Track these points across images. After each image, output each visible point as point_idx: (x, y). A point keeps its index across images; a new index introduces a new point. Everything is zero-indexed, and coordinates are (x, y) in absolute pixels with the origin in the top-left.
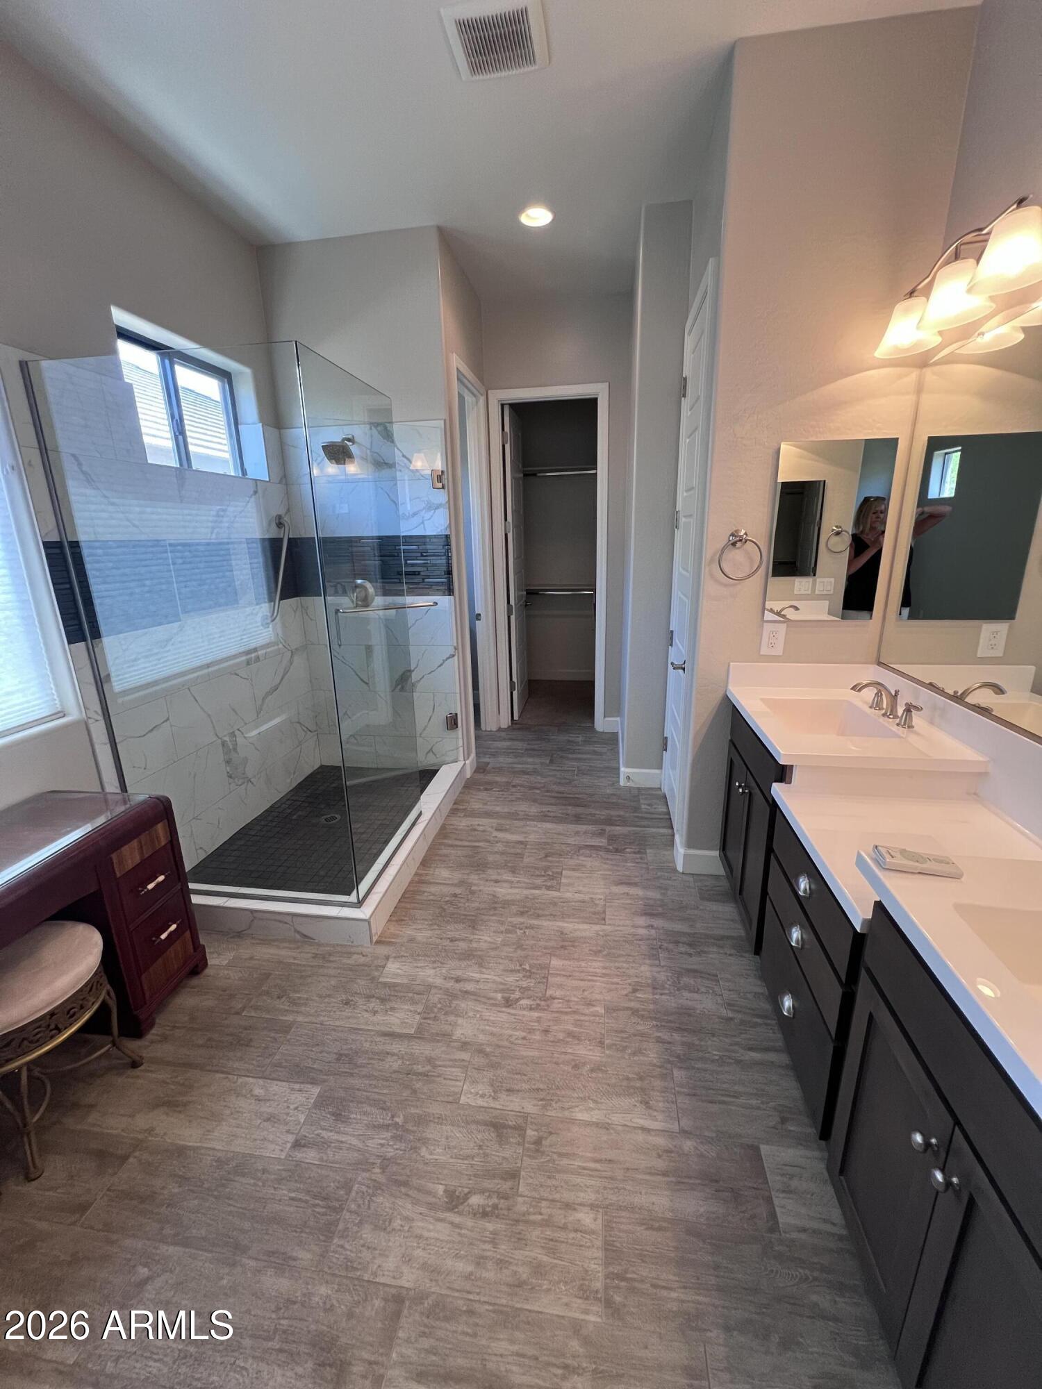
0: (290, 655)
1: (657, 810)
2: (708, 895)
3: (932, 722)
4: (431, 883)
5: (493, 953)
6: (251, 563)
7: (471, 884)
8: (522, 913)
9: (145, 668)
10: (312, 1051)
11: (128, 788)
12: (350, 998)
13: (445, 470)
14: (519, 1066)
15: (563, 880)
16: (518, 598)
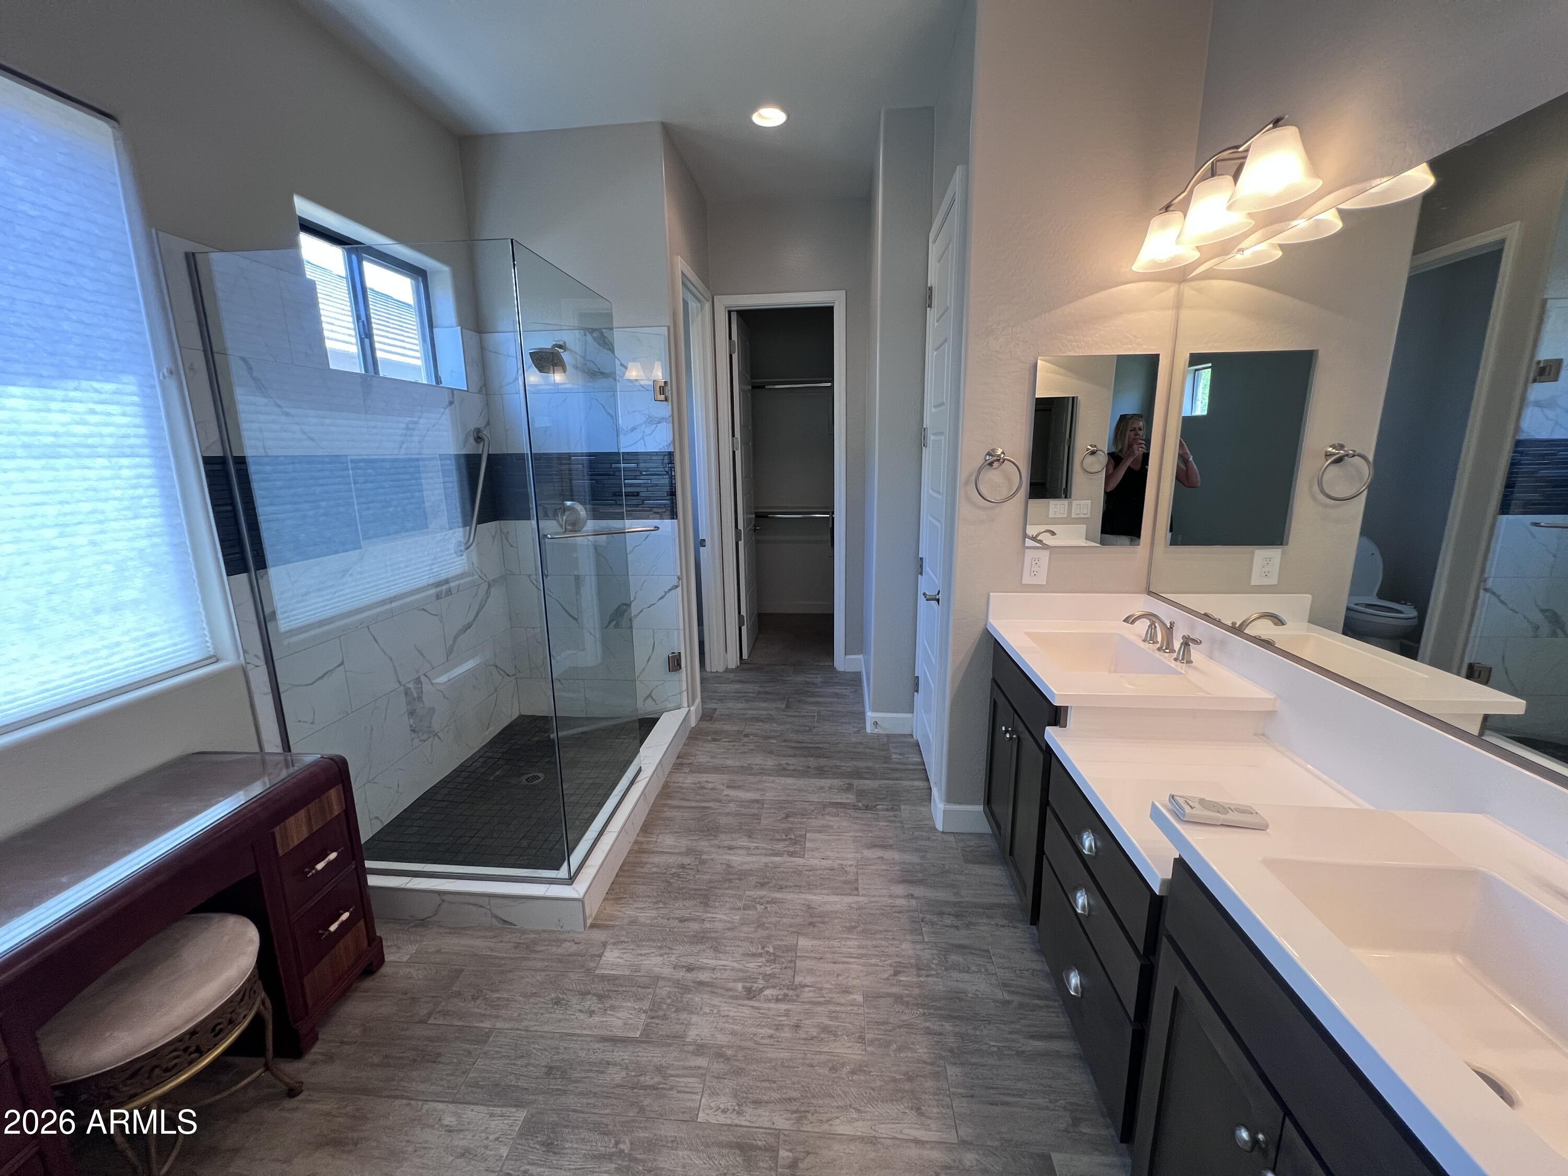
0: (487, 586)
1: (910, 760)
2: (972, 857)
3: (1211, 657)
4: (653, 852)
5: (729, 934)
6: (444, 483)
7: (701, 853)
8: (763, 885)
9: (317, 603)
10: (515, 1064)
11: (291, 747)
12: (561, 996)
13: (668, 380)
14: (767, 1071)
15: (808, 845)
16: (747, 522)
